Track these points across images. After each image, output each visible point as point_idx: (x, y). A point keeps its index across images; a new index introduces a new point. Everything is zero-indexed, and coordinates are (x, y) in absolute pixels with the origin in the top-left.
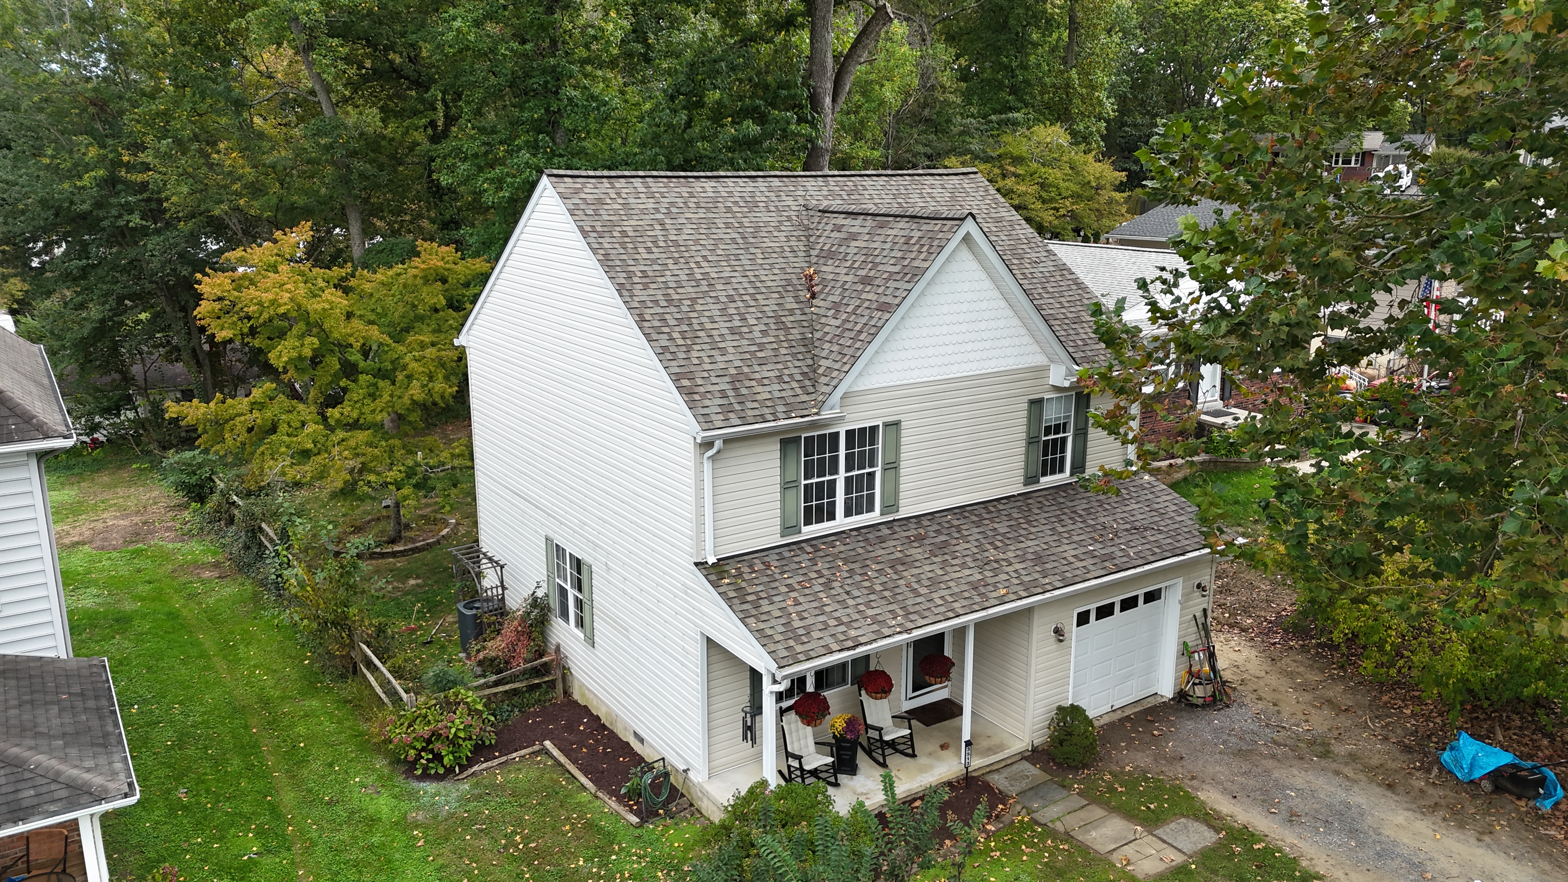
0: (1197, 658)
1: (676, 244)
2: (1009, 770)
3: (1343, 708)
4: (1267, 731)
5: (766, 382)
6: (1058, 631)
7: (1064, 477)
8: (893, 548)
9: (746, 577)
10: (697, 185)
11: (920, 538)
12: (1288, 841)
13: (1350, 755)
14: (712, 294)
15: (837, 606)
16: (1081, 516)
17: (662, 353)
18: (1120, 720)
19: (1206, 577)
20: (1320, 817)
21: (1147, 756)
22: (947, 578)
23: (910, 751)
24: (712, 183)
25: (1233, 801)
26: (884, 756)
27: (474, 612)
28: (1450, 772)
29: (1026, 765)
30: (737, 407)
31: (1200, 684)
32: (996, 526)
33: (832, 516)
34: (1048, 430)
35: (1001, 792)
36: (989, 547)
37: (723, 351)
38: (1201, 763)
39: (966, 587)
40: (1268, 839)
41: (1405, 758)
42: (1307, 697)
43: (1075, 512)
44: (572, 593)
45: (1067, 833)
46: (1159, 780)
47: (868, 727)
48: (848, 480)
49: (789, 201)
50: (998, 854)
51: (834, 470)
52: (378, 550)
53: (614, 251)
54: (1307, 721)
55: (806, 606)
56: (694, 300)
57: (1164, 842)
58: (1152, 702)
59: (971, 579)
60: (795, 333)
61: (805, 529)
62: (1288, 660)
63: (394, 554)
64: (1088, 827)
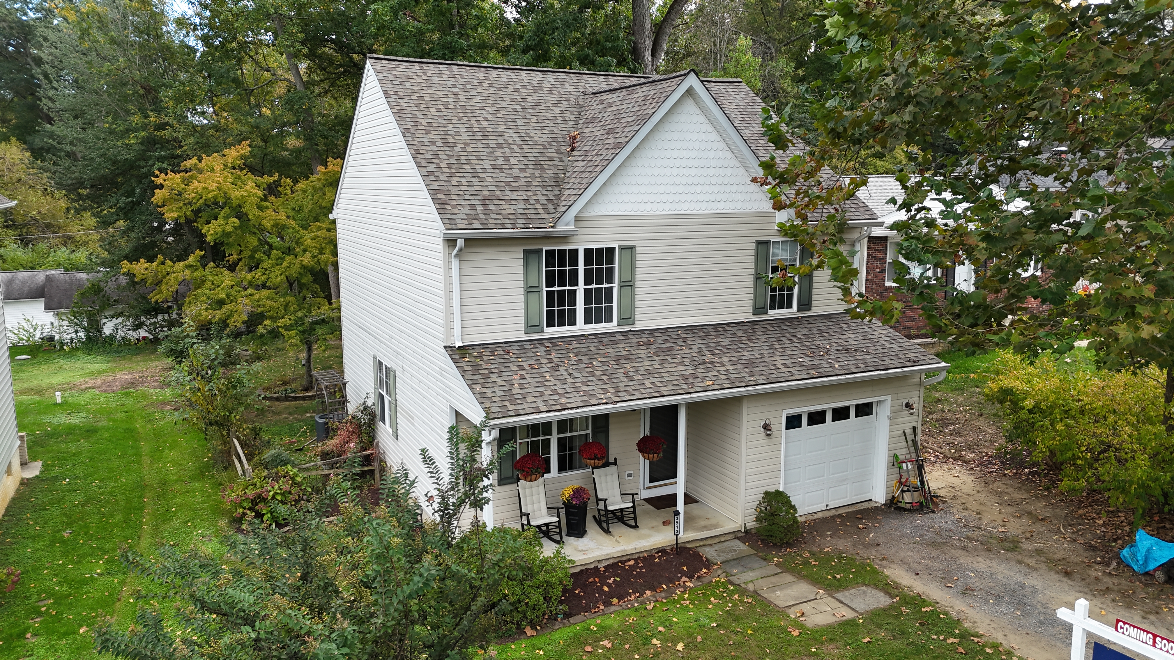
0: (905, 467)
1: (464, 108)
2: (720, 545)
3: (1040, 517)
4: (963, 530)
5: (513, 202)
6: (766, 427)
7: (792, 312)
8: (622, 349)
9: (485, 358)
10: (494, 73)
11: (648, 344)
12: (956, 608)
13: (1036, 550)
14: (484, 142)
15: (557, 382)
16: (799, 339)
17: (426, 177)
18: (832, 517)
19: (916, 398)
20: (993, 592)
21: (848, 542)
22: (662, 371)
23: (632, 523)
24: (508, 73)
25: (915, 577)
26: (608, 524)
27: (324, 421)
28: (1128, 566)
29: (738, 542)
30: (482, 217)
31: (908, 491)
32: (719, 340)
33: (573, 322)
34: (775, 269)
35: (708, 560)
36: (708, 353)
37: (481, 179)
38: (893, 550)
39: (678, 378)
40: (937, 605)
41: (1085, 555)
42: (1010, 509)
43: (795, 336)
44: (387, 398)
45: (755, 592)
46: (852, 559)
47: (598, 500)
48: (587, 292)
49: (572, 89)
50: (688, 602)
51: (574, 282)
52: (293, 395)
53: (408, 108)
54: (1004, 526)
55: (529, 380)
56: (467, 145)
57: (841, 602)
58: (866, 505)
59: (683, 373)
60: (550, 173)
61: (547, 330)
62: (1000, 484)
63: (304, 398)
64: (776, 588)
